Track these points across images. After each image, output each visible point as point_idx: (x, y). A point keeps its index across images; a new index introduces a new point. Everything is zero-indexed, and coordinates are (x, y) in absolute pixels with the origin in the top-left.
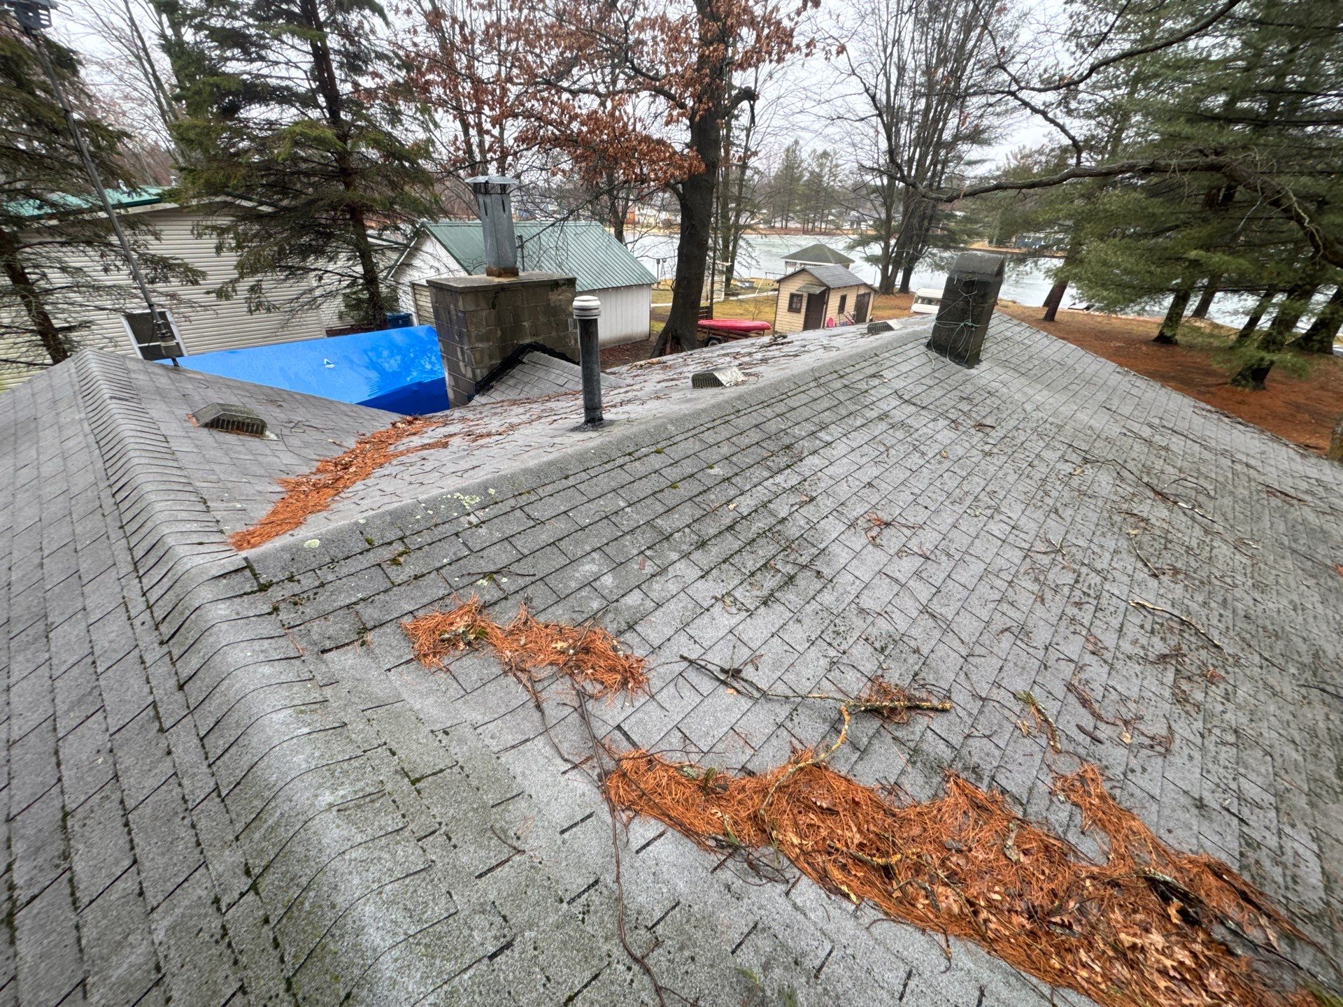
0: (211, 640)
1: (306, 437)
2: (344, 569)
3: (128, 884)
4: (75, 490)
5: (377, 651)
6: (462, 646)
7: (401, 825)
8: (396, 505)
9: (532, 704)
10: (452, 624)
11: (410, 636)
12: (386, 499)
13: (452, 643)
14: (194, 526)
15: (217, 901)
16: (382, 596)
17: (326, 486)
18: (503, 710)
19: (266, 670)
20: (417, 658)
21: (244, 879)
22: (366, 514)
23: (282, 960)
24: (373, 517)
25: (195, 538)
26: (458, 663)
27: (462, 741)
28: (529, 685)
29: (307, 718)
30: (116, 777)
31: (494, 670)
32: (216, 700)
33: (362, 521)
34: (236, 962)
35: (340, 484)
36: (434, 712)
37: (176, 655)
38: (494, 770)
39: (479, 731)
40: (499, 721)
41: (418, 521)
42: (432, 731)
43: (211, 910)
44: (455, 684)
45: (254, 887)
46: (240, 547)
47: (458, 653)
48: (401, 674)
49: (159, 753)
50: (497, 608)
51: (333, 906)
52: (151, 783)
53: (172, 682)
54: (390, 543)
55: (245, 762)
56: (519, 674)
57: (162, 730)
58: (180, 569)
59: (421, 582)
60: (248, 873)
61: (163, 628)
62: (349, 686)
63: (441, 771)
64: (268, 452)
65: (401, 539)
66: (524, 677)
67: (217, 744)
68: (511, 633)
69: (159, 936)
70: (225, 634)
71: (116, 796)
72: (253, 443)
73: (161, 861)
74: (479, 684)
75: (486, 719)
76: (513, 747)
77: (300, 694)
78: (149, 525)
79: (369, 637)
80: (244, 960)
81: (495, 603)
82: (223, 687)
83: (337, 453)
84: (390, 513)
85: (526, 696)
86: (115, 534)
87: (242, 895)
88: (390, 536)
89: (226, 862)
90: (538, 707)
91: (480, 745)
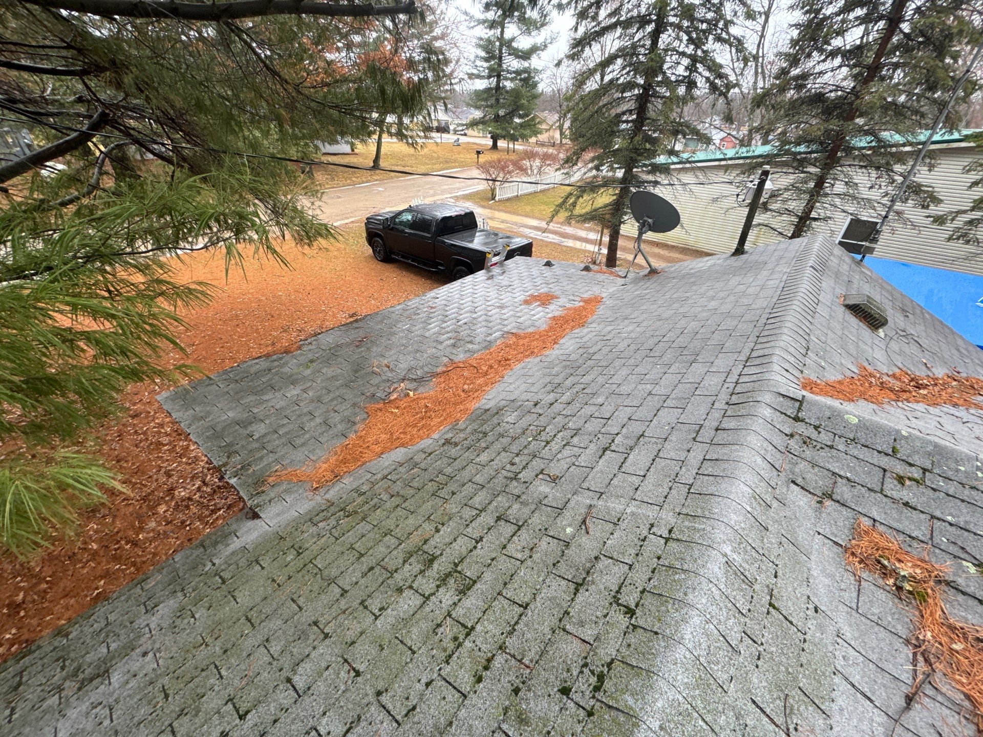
0: (749, 421)
1: (906, 349)
2: (855, 450)
3: (636, 481)
4: (753, 306)
5: (824, 515)
6: (891, 581)
7: (744, 612)
8: (948, 444)
9: (906, 690)
10: (900, 561)
11: (856, 532)
12: (939, 433)
13: (886, 573)
14: (792, 359)
15: (652, 525)
16: (863, 490)
17: (892, 390)
18: (874, 657)
19: (759, 460)
20: (846, 549)
21: (667, 532)
22: (911, 430)
23: (650, 579)
24: (917, 437)
25: (787, 366)
26: (873, 587)
27: (821, 628)
28: (920, 677)
29: (754, 504)
30: (666, 439)
31: (899, 627)
32: (726, 450)
33: (904, 433)
34: (637, 555)
35: (905, 396)
36: (822, 590)
37: (729, 413)
38: (824, 674)
39: (839, 640)
40: (861, 659)
41: (957, 471)
42: (809, 597)
43: (648, 526)
44: (855, 595)
45: (667, 540)
46: (804, 387)
47: (881, 582)
48: (824, 544)
49: (686, 447)
50: (960, 598)
51: (686, 594)
52: (673, 454)
53: (715, 424)
54: (911, 465)
55: (712, 489)
56: (920, 658)
57: (694, 439)
58: (767, 376)
59: (907, 512)
60: (670, 532)
61: (734, 397)
62: (788, 514)
63: (791, 623)
64: (869, 342)
65: (925, 470)
66: (922, 666)
67: (708, 468)
68: (952, 628)
69: (628, 511)
70: (757, 425)
71: (660, 446)
72: (865, 331)
73: (651, 487)
74: (875, 618)
75: (852, 643)
76: (853, 686)
77: (762, 488)
78: (772, 344)
79: (828, 503)
80: (640, 558)
81: (964, 593)
82: (733, 447)
83: (921, 372)
84: (936, 446)
85: (906, 677)
86: (753, 338)
87: (661, 536)
88: (916, 459)
89: (668, 517)
90: (910, 699)
91: (831, 648)
